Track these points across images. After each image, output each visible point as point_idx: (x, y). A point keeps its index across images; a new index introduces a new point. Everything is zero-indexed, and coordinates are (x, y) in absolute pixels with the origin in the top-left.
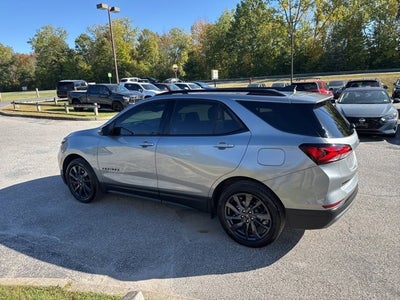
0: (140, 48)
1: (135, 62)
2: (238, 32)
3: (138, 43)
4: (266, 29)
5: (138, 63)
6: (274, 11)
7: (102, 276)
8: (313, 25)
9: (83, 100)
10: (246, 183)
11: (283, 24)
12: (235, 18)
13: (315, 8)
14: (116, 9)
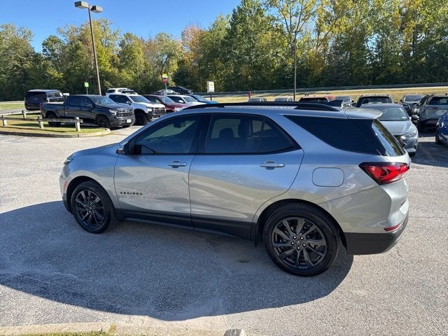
0: (122, 54)
1: (116, 71)
2: (235, 40)
3: (120, 49)
4: (265, 38)
5: (120, 71)
6: (274, 19)
7: (141, 317)
8: (314, 36)
9: (61, 113)
10: (297, 206)
11: (282, 33)
12: (232, 24)
13: (317, 18)
14: (98, 8)
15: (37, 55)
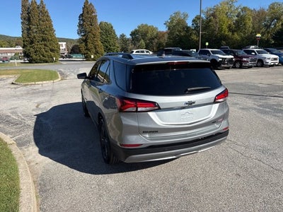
0: (237, 22)
1: (230, 34)
3: (236, 18)
5: (233, 34)
15: (188, 28)
